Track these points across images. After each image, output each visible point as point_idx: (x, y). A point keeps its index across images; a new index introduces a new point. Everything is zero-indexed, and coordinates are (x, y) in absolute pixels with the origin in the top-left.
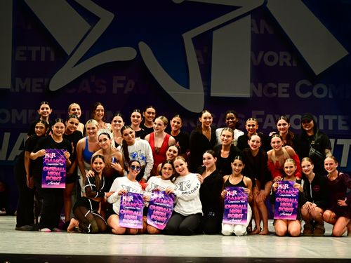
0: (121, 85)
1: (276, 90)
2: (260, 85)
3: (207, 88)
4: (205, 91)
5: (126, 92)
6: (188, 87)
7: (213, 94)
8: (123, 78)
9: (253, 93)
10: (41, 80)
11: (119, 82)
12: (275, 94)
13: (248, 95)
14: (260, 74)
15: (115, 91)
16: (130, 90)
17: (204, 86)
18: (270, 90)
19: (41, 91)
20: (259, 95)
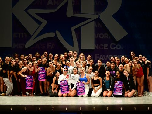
0: (50, 46)
1: (103, 47)
2: (98, 45)
3: (80, 46)
4: (79, 47)
5: (52, 48)
6: (73, 46)
7: (82, 48)
8: (51, 43)
9: (95, 48)
10: (22, 44)
11: (49, 44)
12: (103, 48)
13: (94, 48)
14: (98, 41)
15: (48, 48)
16: (53, 47)
17: (79, 46)
18: (101, 47)
19: (22, 48)
20: (98, 48)
